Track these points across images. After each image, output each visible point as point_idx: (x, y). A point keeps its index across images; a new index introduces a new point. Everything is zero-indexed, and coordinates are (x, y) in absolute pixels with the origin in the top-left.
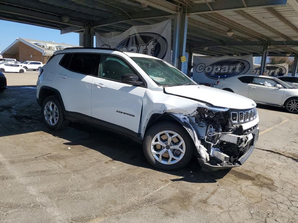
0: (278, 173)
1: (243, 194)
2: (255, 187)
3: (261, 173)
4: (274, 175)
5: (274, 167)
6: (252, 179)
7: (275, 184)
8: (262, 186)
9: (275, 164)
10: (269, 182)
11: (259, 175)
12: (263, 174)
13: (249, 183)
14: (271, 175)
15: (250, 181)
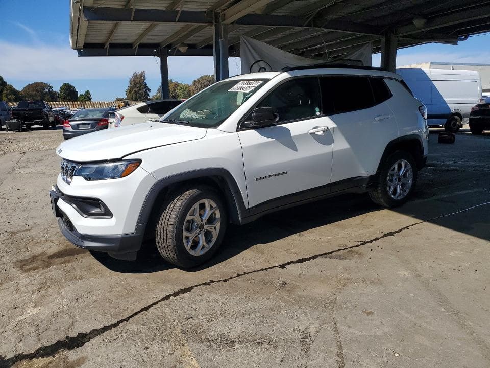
0: (22, 290)
1: (46, 241)
2: (40, 251)
3: (47, 270)
4: (26, 281)
5: (35, 296)
6: (51, 257)
7: (18, 269)
8: (34, 258)
9: (37, 303)
10: (28, 267)
11: (48, 267)
12: (43, 271)
13: (51, 251)
14: (31, 278)
15: (52, 254)
